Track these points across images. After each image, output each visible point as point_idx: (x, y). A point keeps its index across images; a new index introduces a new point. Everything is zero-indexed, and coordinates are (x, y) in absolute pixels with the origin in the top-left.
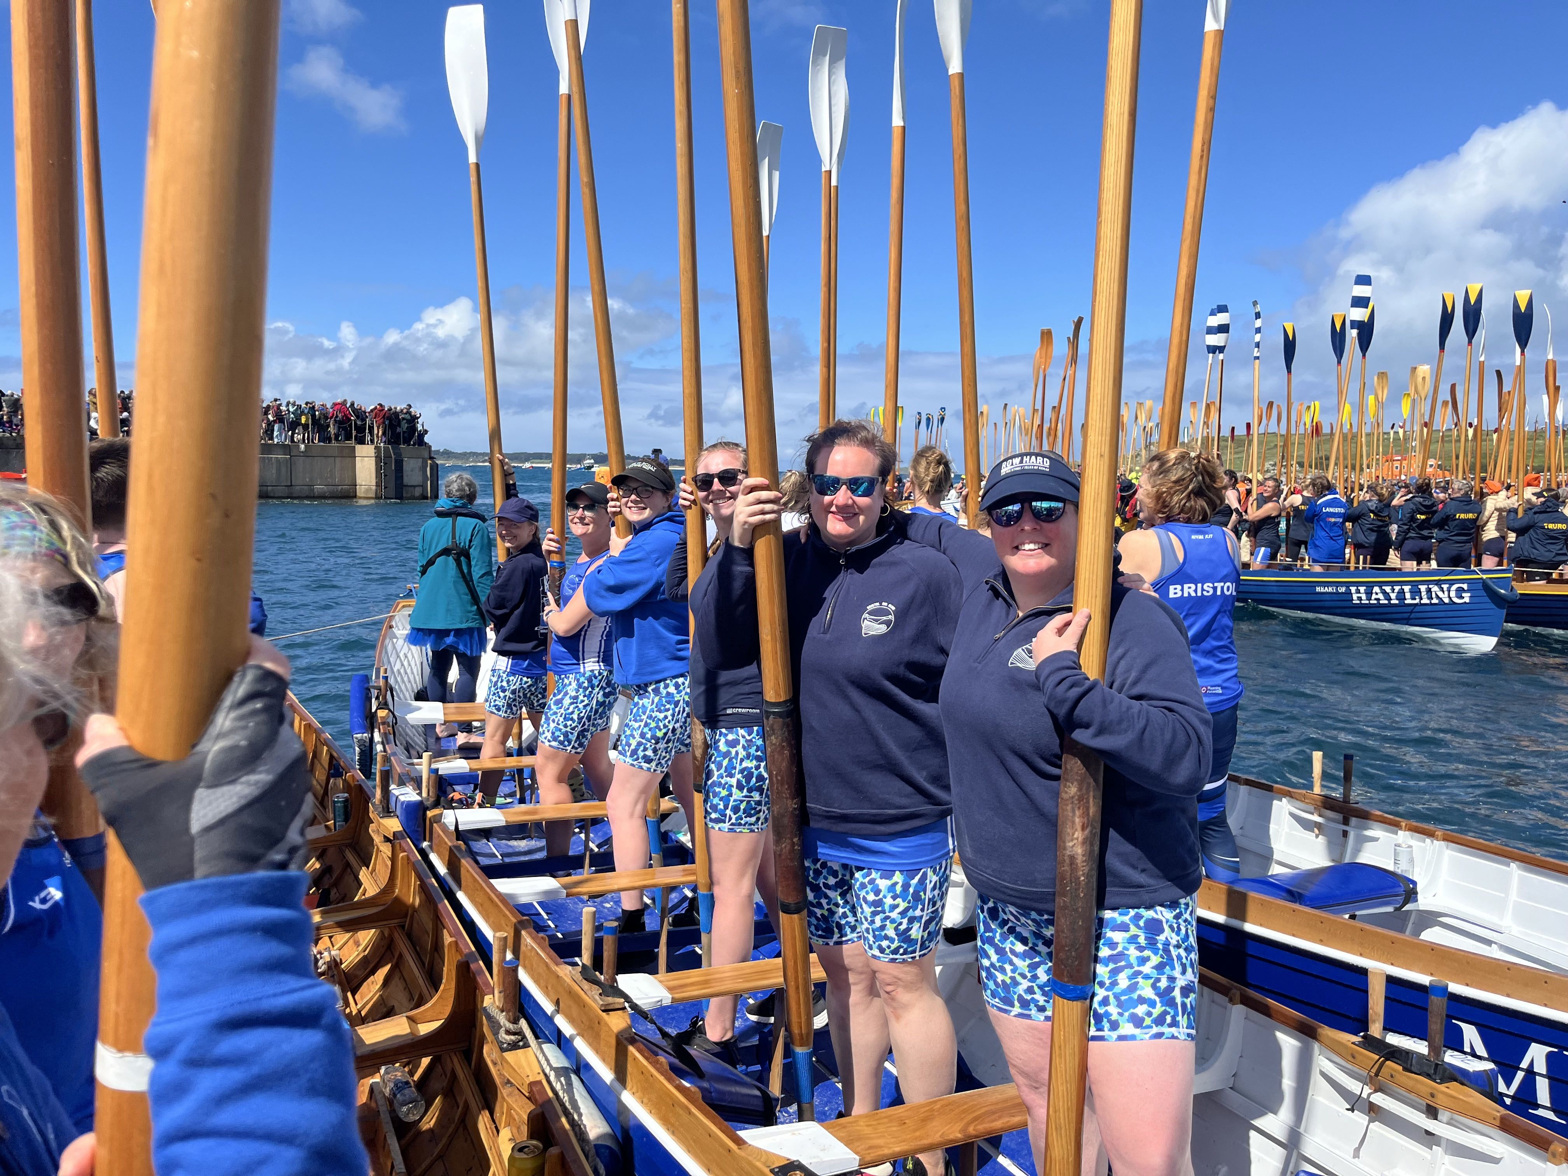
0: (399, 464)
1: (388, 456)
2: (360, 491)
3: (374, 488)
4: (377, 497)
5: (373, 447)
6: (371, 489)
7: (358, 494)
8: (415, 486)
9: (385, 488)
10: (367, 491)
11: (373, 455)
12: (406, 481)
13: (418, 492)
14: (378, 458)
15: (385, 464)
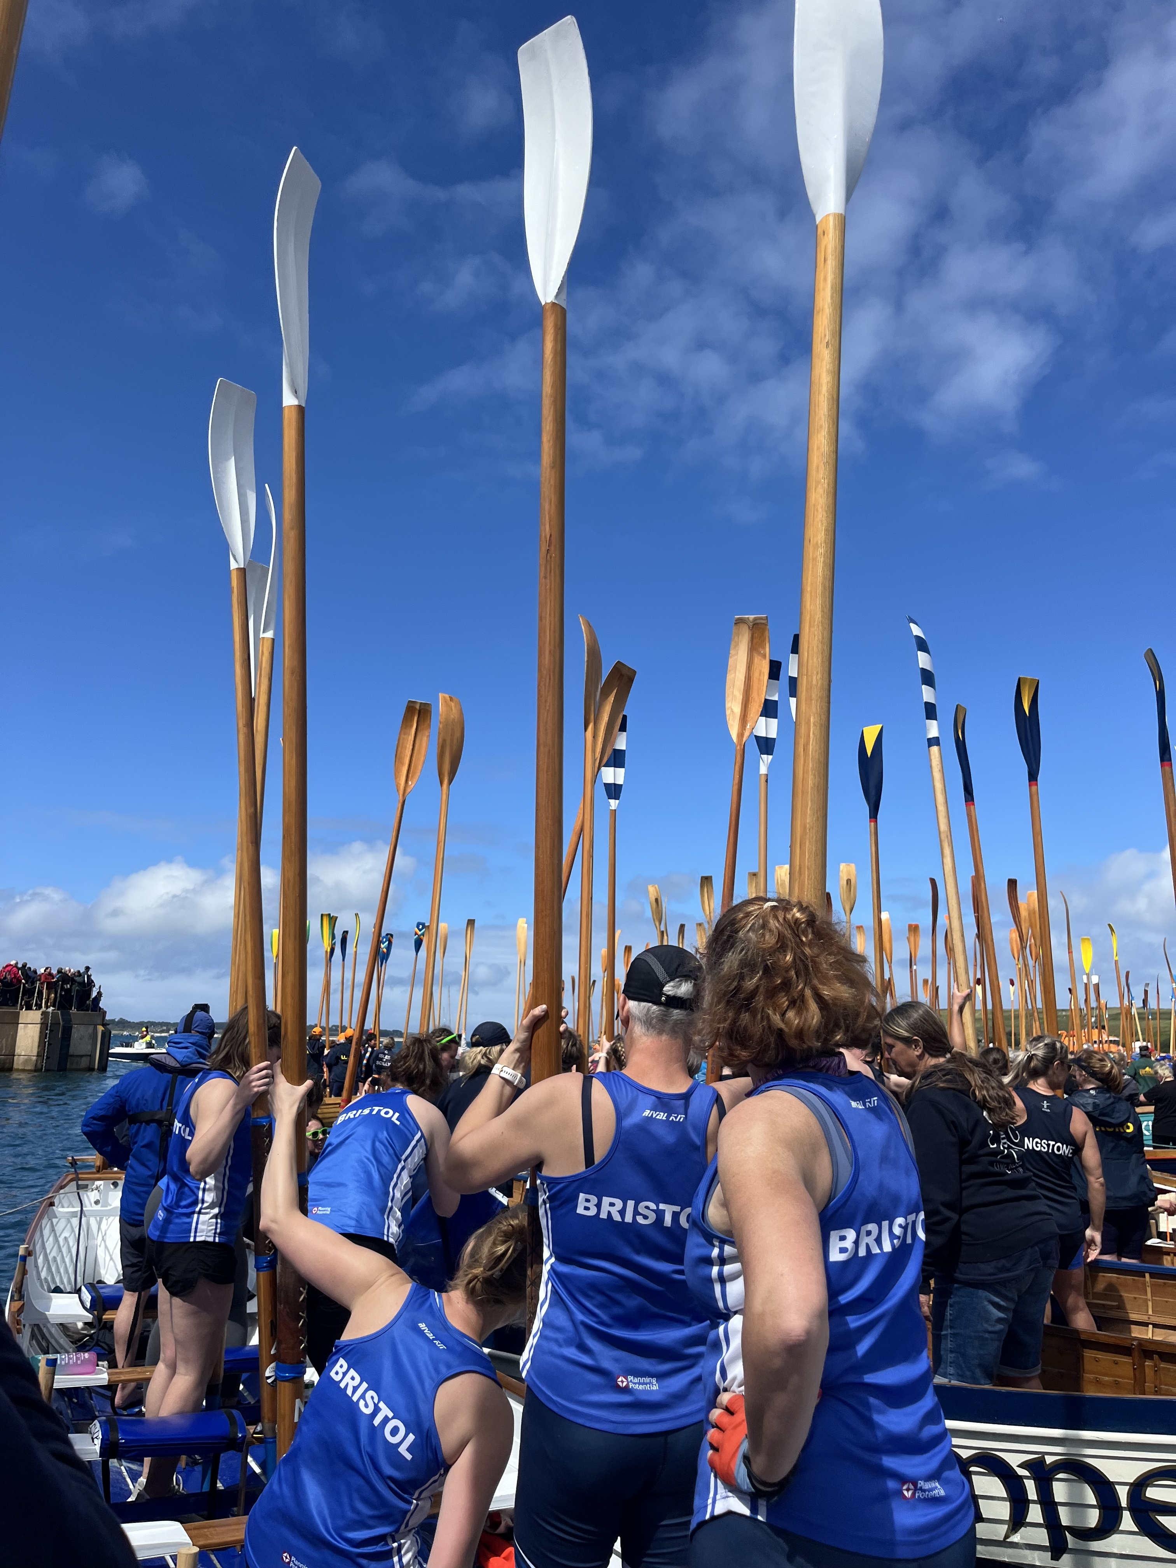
0: (67, 1032)
1: (55, 1024)
2: (18, 1063)
3: (35, 1058)
4: (37, 1070)
5: (40, 1012)
6: (31, 1060)
7: (15, 1066)
8: (82, 1056)
9: (48, 1058)
10: (26, 1062)
11: (39, 1021)
12: (72, 1050)
13: (84, 1062)
14: (44, 1024)
15: (51, 1031)
